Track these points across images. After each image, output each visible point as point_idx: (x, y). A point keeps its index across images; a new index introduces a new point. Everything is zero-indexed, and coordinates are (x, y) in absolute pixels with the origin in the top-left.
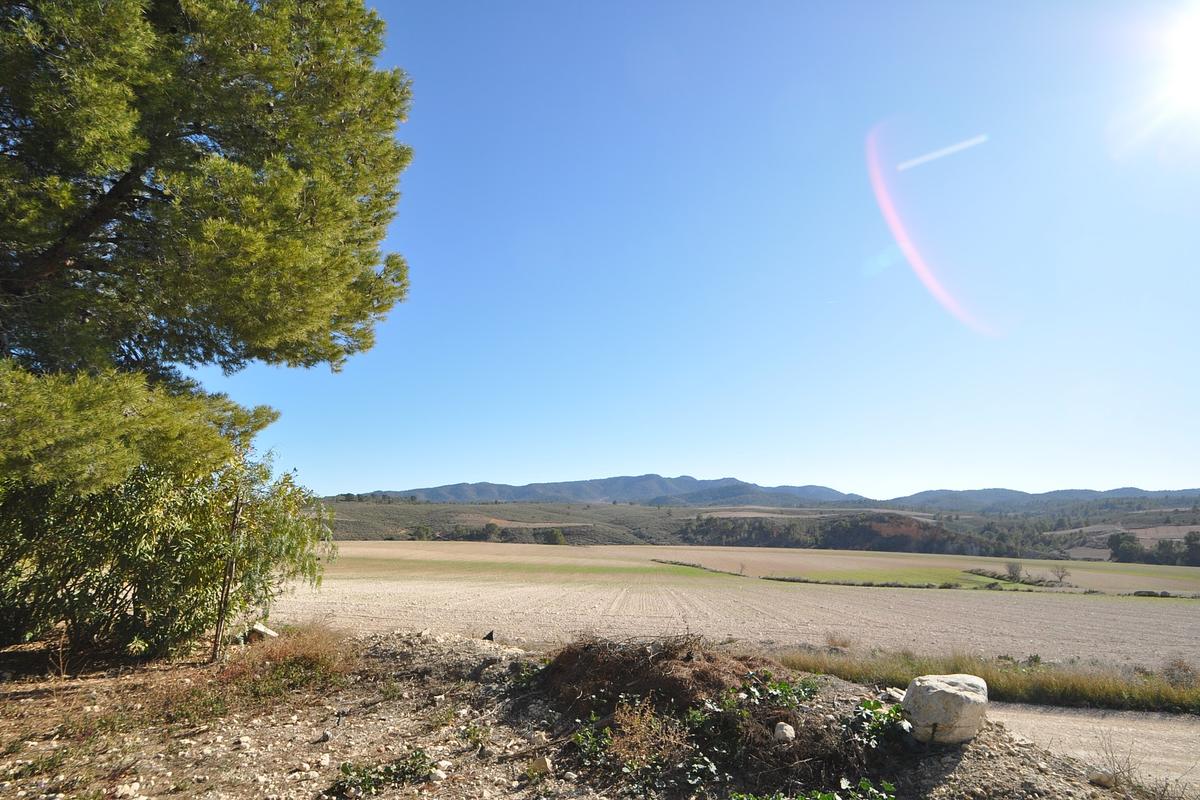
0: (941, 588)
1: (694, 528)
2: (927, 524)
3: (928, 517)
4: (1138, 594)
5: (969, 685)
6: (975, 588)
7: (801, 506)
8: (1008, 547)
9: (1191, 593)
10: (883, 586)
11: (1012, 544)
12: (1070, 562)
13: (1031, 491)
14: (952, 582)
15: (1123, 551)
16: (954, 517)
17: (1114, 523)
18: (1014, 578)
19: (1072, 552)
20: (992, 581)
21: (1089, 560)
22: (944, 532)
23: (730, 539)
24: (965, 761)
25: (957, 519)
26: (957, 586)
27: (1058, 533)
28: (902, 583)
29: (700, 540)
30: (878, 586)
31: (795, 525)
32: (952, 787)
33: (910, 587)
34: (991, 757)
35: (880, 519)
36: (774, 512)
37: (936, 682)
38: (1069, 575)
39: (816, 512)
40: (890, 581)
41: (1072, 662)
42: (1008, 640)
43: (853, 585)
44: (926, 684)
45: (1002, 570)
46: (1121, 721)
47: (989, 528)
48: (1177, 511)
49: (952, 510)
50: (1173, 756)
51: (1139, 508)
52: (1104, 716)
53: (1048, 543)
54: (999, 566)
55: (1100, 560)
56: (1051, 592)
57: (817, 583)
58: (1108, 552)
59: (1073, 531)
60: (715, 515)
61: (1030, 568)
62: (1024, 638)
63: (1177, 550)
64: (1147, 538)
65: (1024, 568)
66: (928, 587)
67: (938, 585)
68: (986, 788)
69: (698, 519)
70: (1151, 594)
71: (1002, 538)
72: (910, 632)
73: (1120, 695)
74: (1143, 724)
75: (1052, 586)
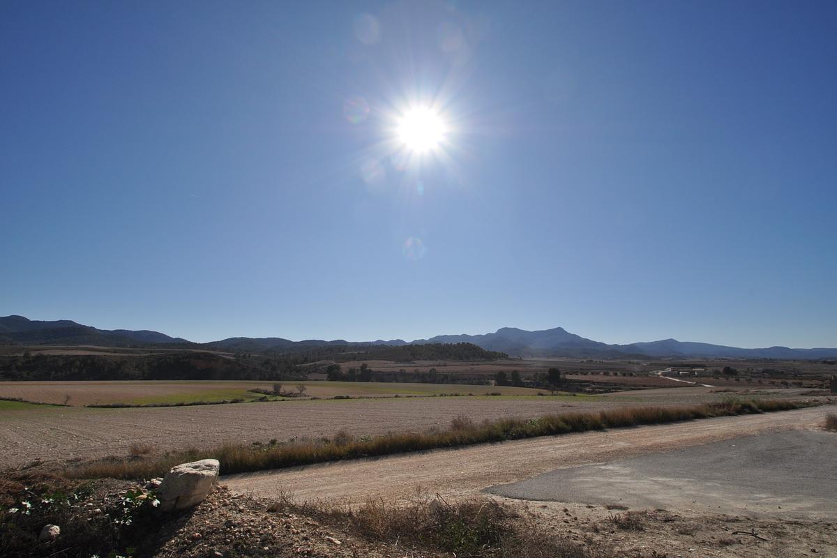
0: (231, 403)
1: (19, 364)
2: (229, 360)
3: (231, 356)
4: (337, 398)
5: (207, 466)
6: (252, 401)
7: (134, 347)
8: (276, 375)
9: (358, 396)
10: (191, 405)
11: (279, 372)
12: (308, 382)
13: (293, 340)
14: (239, 398)
15: (334, 375)
16: (248, 355)
17: (331, 359)
18: (276, 393)
19: (309, 376)
20: (264, 395)
21: (317, 380)
22: (240, 365)
23: (60, 374)
24: (194, 517)
25: (249, 356)
26: (242, 401)
27: (304, 365)
28: (205, 402)
29: (25, 375)
30: (187, 405)
31: (125, 361)
32: (180, 538)
33: (210, 404)
34: (212, 510)
35: (198, 356)
36: (108, 351)
37: (185, 468)
38: (305, 389)
39: (146, 352)
40: (197, 400)
41: (293, 440)
42: (262, 432)
43: (168, 406)
44: (178, 470)
45: (270, 389)
46: (310, 471)
47: (267, 362)
48: (359, 353)
49: (247, 351)
50: (331, 484)
51: (343, 351)
52: (302, 470)
53: (298, 371)
54: (268, 386)
55: (323, 380)
56: (295, 400)
57: (138, 406)
58: (326, 376)
59: (311, 364)
60: (45, 353)
61: (287, 387)
62: (272, 430)
63: (357, 373)
64: (345, 367)
65: (283, 387)
66: (223, 403)
67: (229, 401)
68: (202, 532)
69: (26, 356)
70: (342, 398)
71: (274, 368)
72: (201, 436)
73: (312, 455)
74: (320, 470)
75: (296, 396)
